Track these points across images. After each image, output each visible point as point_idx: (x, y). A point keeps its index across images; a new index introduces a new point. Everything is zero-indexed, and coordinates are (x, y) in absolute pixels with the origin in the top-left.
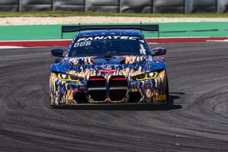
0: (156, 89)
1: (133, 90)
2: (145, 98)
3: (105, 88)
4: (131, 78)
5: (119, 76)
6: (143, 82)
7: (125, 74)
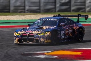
0: (45, 38)
1: (36, 39)
2: (40, 41)
3: (27, 38)
4: (36, 34)
5: (31, 34)
6: (40, 36)
7: (34, 33)
